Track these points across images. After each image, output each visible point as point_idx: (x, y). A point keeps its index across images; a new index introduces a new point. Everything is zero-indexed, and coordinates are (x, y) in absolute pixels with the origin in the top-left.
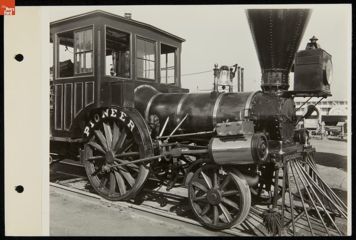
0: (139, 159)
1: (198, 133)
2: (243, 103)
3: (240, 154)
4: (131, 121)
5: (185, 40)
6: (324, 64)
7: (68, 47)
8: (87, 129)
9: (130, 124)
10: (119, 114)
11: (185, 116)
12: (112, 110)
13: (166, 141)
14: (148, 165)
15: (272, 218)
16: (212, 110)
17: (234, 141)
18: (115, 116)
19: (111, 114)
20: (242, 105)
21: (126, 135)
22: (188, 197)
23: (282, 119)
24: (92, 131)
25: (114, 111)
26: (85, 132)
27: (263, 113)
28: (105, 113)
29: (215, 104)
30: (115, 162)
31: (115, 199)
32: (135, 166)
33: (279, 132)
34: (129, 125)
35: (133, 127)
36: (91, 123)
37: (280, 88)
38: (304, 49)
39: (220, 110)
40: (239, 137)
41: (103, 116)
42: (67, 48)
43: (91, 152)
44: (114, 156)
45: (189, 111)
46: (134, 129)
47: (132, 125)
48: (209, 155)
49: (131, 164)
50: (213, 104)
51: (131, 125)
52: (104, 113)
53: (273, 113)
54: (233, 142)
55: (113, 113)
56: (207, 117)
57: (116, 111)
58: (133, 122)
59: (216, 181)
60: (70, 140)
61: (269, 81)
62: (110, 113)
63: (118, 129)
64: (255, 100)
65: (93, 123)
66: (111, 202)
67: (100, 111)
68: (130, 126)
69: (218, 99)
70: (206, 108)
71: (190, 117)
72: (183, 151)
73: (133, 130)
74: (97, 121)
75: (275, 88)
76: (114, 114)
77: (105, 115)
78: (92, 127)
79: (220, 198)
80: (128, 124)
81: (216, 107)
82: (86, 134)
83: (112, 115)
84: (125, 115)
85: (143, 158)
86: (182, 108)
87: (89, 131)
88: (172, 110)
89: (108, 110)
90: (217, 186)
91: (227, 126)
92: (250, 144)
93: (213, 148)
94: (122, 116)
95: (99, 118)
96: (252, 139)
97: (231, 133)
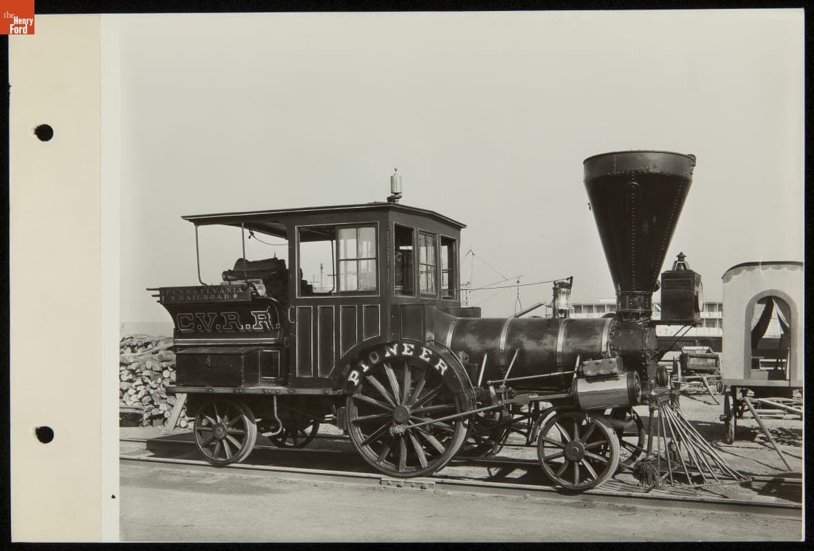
0: (456, 413)
1: (552, 374)
2: (598, 334)
3: (613, 396)
4: (441, 361)
5: (466, 226)
6: (696, 289)
7: (253, 232)
8: (354, 375)
9: (439, 364)
10: (418, 351)
11: (515, 352)
12: (405, 345)
13: (503, 386)
14: (467, 422)
15: (648, 467)
16: (555, 344)
17: (603, 381)
18: (411, 354)
19: (403, 350)
20: (598, 337)
21: (424, 382)
22: (537, 458)
23: (649, 355)
24: (363, 377)
25: (409, 347)
26: (350, 379)
27: (625, 348)
28: (391, 350)
29: (559, 337)
30: (410, 422)
31: (412, 474)
32: (444, 424)
33: (646, 370)
34: (437, 367)
35: (444, 369)
36: (363, 366)
37: (643, 315)
38: (670, 269)
39: (566, 344)
40: (612, 376)
41: (388, 355)
42: (252, 234)
43: (355, 410)
44: (410, 413)
45: (520, 345)
46: (446, 372)
47: (444, 366)
48: (574, 399)
49: (438, 422)
50: (556, 334)
51: (442, 366)
52: (389, 351)
53: (638, 348)
54: (602, 383)
55: (406, 349)
56: (548, 354)
57: (412, 346)
58: (445, 362)
59: (576, 433)
60: (330, 392)
61: (627, 306)
62: (401, 349)
63: (410, 373)
64: (613, 331)
65: (366, 365)
66: (403, 480)
67: (381, 347)
68: (439, 367)
69: (560, 329)
70: (545, 341)
71: (523, 353)
72: (531, 397)
73: (444, 373)
74: (374, 362)
75: (637, 316)
76: (409, 352)
77: (391, 353)
78: (364, 371)
79: (583, 452)
80: (437, 364)
81: (561, 339)
82: (353, 382)
83: (405, 353)
84: (431, 352)
85: (462, 412)
86: (508, 341)
87: (358, 377)
88: (490, 344)
89: (396, 345)
90: (577, 438)
91: (597, 364)
92: (626, 383)
93: (579, 391)
94: (424, 353)
95: (378, 358)
96: (628, 378)
97: (602, 372)
